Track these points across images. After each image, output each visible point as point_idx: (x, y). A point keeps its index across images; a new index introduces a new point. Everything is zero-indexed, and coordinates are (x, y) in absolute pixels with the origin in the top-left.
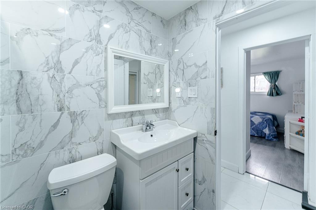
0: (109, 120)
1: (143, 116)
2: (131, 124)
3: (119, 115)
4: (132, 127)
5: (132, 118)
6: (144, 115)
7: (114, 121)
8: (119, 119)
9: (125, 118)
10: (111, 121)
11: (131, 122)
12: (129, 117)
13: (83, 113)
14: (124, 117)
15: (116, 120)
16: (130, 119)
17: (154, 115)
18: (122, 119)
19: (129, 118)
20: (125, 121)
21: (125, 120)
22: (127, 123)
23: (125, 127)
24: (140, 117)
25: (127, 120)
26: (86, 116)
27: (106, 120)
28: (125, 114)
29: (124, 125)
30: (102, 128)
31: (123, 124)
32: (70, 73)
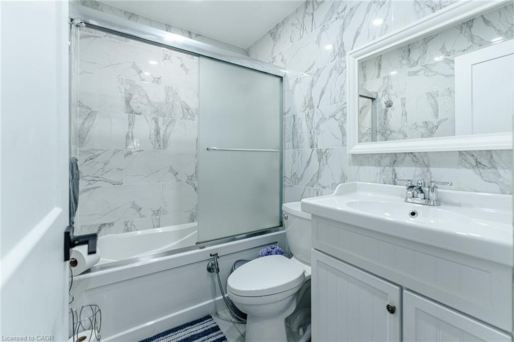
0: (354, 165)
1: (426, 169)
2: (391, 181)
3: (368, 160)
4: (394, 186)
5: (395, 168)
6: (428, 166)
7: (361, 167)
8: (369, 165)
9: (380, 165)
10: (357, 167)
11: (391, 176)
12: (387, 166)
13: (328, 151)
14: (377, 164)
15: (365, 167)
16: (389, 170)
17: (471, 171)
18: (374, 168)
19: (387, 168)
20: (379, 171)
21: (379, 169)
22: (384, 177)
23: (380, 183)
24: (416, 170)
25: (384, 171)
26: (330, 156)
27: (350, 164)
28: (379, 159)
29: (378, 178)
30: (345, 175)
31: (377, 175)
32: (318, 107)
